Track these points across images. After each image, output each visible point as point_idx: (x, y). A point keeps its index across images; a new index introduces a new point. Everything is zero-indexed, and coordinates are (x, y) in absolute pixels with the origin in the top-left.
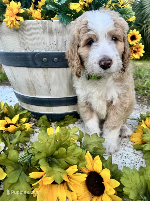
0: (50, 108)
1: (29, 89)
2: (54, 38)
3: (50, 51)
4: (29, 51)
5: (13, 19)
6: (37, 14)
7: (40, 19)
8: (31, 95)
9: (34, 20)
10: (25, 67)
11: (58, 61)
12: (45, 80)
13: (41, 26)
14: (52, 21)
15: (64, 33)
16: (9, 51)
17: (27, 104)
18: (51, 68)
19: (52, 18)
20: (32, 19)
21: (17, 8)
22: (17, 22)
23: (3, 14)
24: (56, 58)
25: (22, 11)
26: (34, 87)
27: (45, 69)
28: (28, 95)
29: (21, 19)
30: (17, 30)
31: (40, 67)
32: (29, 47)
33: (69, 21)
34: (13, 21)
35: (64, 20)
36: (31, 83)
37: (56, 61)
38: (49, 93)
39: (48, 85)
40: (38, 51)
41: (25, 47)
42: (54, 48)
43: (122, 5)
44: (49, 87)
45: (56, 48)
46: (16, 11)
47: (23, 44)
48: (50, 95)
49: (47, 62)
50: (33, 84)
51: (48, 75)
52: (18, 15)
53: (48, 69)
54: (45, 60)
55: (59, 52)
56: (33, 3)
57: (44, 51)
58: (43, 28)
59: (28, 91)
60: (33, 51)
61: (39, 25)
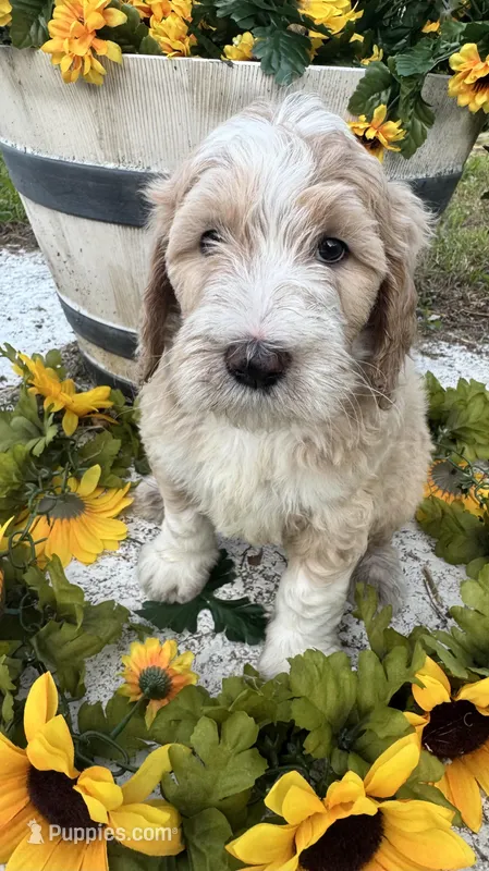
1: (120, 300)
4: (132, 168)
5: (82, 50)
7: (181, 54)
8: (125, 325)
9: (160, 53)
10: (114, 223)
13: (185, 79)
14: (230, 65)
16: (53, 156)
17: (107, 354)
20: (153, 49)
21: (100, 9)
22: (98, 65)
23: (42, 20)
25: (118, 17)
28: (114, 322)
29: (110, 49)
30: (92, 88)
32: (135, 152)
33: (299, 66)
34: (81, 58)
35: (279, 64)
36: (128, 281)
41: (120, 151)
46: (94, 19)
47: (108, 138)
50: (134, 285)
52: (104, 33)
58: (193, 87)
59: (115, 310)
60: (149, 168)
61: (178, 74)
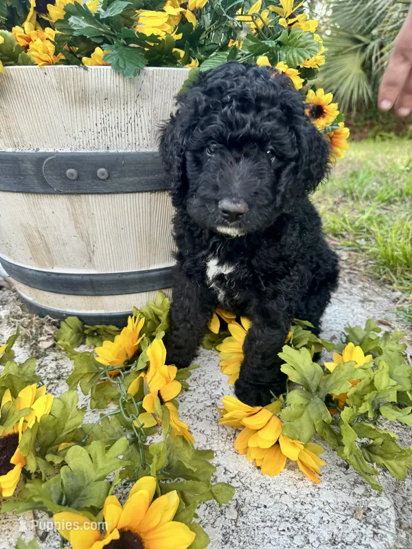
0: (95, 299)
1: (33, 248)
2: (93, 116)
3: (84, 151)
4: (26, 150)
7: (48, 63)
8: (40, 267)
9: (33, 64)
10: (19, 192)
11: (109, 178)
12: (76, 227)
13: (54, 81)
14: (86, 69)
15: (122, 101)
17: (32, 290)
18: (90, 196)
19: (84, 60)
20: (28, 62)
24: (102, 170)
26: (46, 244)
27: (75, 198)
28: (32, 266)
31: (59, 193)
32: (26, 138)
36: (37, 235)
37: (103, 177)
38: (90, 261)
39: (85, 238)
40: (51, 150)
41: (15, 139)
42: (96, 140)
43: (287, 16)
44: (88, 245)
45: (101, 141)
48: (94, 267)
49: (78, 178)
50: (41, 237)
51: (82, 212)
53: (83, 196)
54: (72, 174)
55: (111, 151)
56: (31, 10)
57: (67, 150)
58: (61, 86)
59: (31, 256)
60: (38, 149)
61: (48, 78)
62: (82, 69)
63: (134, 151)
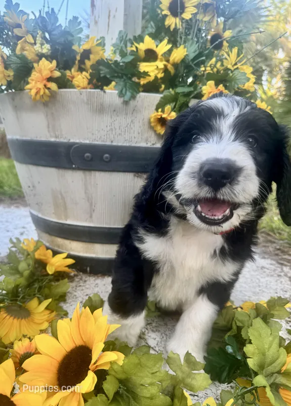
0: (90, 245)
1: (56, 206)
2: (106, 120)
3: (97, 143)
4: (62, 140)
5: (41, 86)
6: (80, 79)
7: (84, 88)
8: (59, 219)
10: (54, 167)
11: (110, 161)
12: (86, 193)
13: (85, 99)
14: (105, 92)
15: (124, 112)
16: (28, 138)
17: (50, 237)
18: (97, 172)
19: (105, 88)
20: (73, 87)
21: (49, 69)
22: (47, 91)
23: (26, 79)
24: (107, 155)
25: (57, 74)
26: (65, 203)
27: (87, 173)
28: (54, 218)
29: (53, 86)
30: (44, 104)
31: (79, 169)
32: (64, 133)
33: (135, 93)
34: (40, 89)
35: (126, 93)
36: (60, 196)
37: (107, 160)
38: (91, 217)
39: (90, 201)
40: (78, 141)
41: (57, 133)
42: (105, 137)
44: (91, 205)
45: (108, 137)
46: (46, 73)
47: (52, 126)
48: (92, 221)
49: (91, 160)
50: (63, 198)
51: (90, 182)
52: (50, 79)
53: (93, 172)
54: (88, 157)
55: (114, 144)
56: (77, 62)
57: (87, 142)
58: (89, 102)
59: (54, 211)
60: (69, 140)
61: (82, 96)
62: (102, 93)
63: (128, 145)
